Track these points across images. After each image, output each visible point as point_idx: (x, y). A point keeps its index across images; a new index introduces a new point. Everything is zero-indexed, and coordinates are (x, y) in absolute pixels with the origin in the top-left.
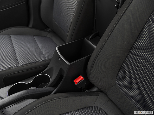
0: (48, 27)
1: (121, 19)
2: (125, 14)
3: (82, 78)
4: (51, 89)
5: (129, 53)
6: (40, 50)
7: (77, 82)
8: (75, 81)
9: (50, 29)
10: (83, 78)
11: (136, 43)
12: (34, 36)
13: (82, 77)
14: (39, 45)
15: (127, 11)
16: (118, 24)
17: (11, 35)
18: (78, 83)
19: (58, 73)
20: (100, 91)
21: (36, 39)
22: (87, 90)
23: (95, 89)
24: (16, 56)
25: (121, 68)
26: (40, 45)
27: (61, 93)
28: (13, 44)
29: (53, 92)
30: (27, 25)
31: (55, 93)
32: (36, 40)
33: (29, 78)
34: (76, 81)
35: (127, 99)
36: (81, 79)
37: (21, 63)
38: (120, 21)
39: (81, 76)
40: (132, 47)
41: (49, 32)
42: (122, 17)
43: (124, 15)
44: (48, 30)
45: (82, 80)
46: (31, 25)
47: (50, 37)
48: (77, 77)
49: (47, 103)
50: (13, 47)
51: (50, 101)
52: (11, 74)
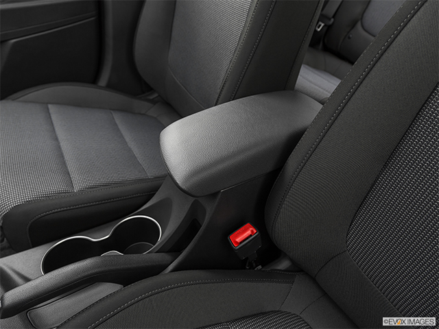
0: (150, 89)
1: (369, 75)
2: (380, 61)
3: (252, 231)
4: (165, 257)
5: (385, 166)
6: (130, 150)
7: (238, 240)
8: (231, 237)
9: (156, 95)
10: (255, 231)
11: (406, 138)
12: (113, 110)
13: (251, 229)
14: (125, 137)
15: (386, 54)
16: (362, 88)
17: (50, 106)
18: (241, 243)
19: (185, 214)
20: (297, 269)
21: (118, 118)
22: (260, 267)
23: (284, 265)
24: (64, 164)
25: (362, 204)
26: (128, 137)
27: (193, 269)
28: (56, 129)
29: (171, 267)
30: (94, 80)
31: (175, 270)
32: (118, 122)
33: (102, 226)
34: (237, 237)
35: (377, 291)
36: (249, 232)
37: (79, 183)
38: (367, 79)
39: (248, 225)
40: (394, 150)
41: (153, 102)
42: (374, 69)
43: (378, 64)
44: (151, 97)
45: (251, 236)
46: (103, 81)
47: (155, 116)
48: (237, 226)
49: (156, 295)
50: (56, 139)
51: (165, 291)
52: (54, 213)
